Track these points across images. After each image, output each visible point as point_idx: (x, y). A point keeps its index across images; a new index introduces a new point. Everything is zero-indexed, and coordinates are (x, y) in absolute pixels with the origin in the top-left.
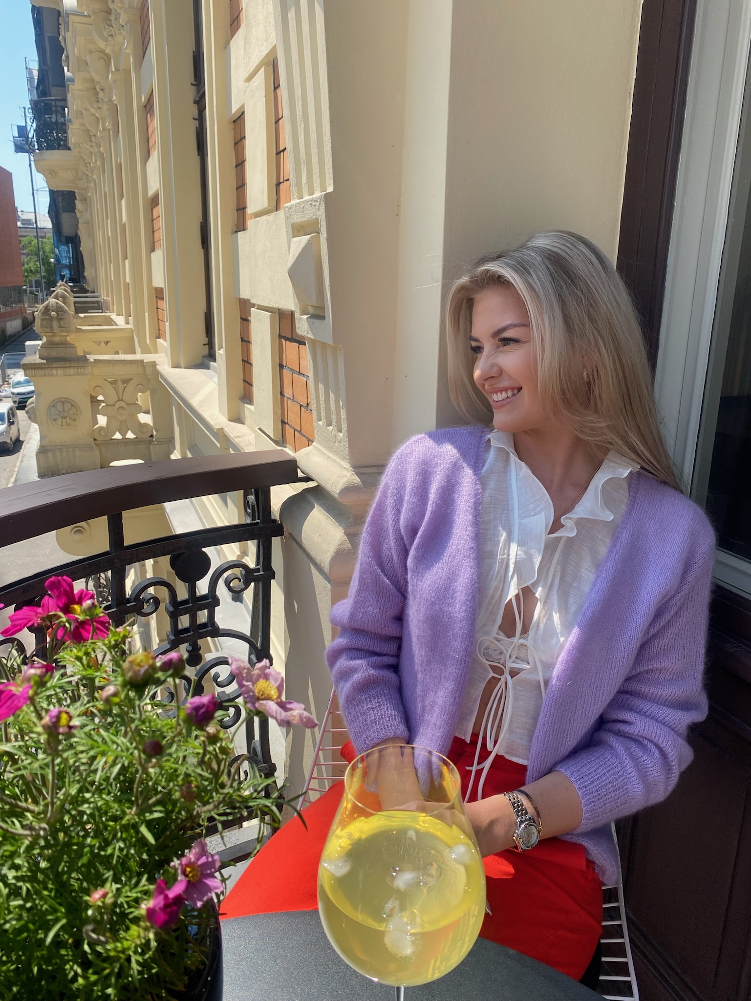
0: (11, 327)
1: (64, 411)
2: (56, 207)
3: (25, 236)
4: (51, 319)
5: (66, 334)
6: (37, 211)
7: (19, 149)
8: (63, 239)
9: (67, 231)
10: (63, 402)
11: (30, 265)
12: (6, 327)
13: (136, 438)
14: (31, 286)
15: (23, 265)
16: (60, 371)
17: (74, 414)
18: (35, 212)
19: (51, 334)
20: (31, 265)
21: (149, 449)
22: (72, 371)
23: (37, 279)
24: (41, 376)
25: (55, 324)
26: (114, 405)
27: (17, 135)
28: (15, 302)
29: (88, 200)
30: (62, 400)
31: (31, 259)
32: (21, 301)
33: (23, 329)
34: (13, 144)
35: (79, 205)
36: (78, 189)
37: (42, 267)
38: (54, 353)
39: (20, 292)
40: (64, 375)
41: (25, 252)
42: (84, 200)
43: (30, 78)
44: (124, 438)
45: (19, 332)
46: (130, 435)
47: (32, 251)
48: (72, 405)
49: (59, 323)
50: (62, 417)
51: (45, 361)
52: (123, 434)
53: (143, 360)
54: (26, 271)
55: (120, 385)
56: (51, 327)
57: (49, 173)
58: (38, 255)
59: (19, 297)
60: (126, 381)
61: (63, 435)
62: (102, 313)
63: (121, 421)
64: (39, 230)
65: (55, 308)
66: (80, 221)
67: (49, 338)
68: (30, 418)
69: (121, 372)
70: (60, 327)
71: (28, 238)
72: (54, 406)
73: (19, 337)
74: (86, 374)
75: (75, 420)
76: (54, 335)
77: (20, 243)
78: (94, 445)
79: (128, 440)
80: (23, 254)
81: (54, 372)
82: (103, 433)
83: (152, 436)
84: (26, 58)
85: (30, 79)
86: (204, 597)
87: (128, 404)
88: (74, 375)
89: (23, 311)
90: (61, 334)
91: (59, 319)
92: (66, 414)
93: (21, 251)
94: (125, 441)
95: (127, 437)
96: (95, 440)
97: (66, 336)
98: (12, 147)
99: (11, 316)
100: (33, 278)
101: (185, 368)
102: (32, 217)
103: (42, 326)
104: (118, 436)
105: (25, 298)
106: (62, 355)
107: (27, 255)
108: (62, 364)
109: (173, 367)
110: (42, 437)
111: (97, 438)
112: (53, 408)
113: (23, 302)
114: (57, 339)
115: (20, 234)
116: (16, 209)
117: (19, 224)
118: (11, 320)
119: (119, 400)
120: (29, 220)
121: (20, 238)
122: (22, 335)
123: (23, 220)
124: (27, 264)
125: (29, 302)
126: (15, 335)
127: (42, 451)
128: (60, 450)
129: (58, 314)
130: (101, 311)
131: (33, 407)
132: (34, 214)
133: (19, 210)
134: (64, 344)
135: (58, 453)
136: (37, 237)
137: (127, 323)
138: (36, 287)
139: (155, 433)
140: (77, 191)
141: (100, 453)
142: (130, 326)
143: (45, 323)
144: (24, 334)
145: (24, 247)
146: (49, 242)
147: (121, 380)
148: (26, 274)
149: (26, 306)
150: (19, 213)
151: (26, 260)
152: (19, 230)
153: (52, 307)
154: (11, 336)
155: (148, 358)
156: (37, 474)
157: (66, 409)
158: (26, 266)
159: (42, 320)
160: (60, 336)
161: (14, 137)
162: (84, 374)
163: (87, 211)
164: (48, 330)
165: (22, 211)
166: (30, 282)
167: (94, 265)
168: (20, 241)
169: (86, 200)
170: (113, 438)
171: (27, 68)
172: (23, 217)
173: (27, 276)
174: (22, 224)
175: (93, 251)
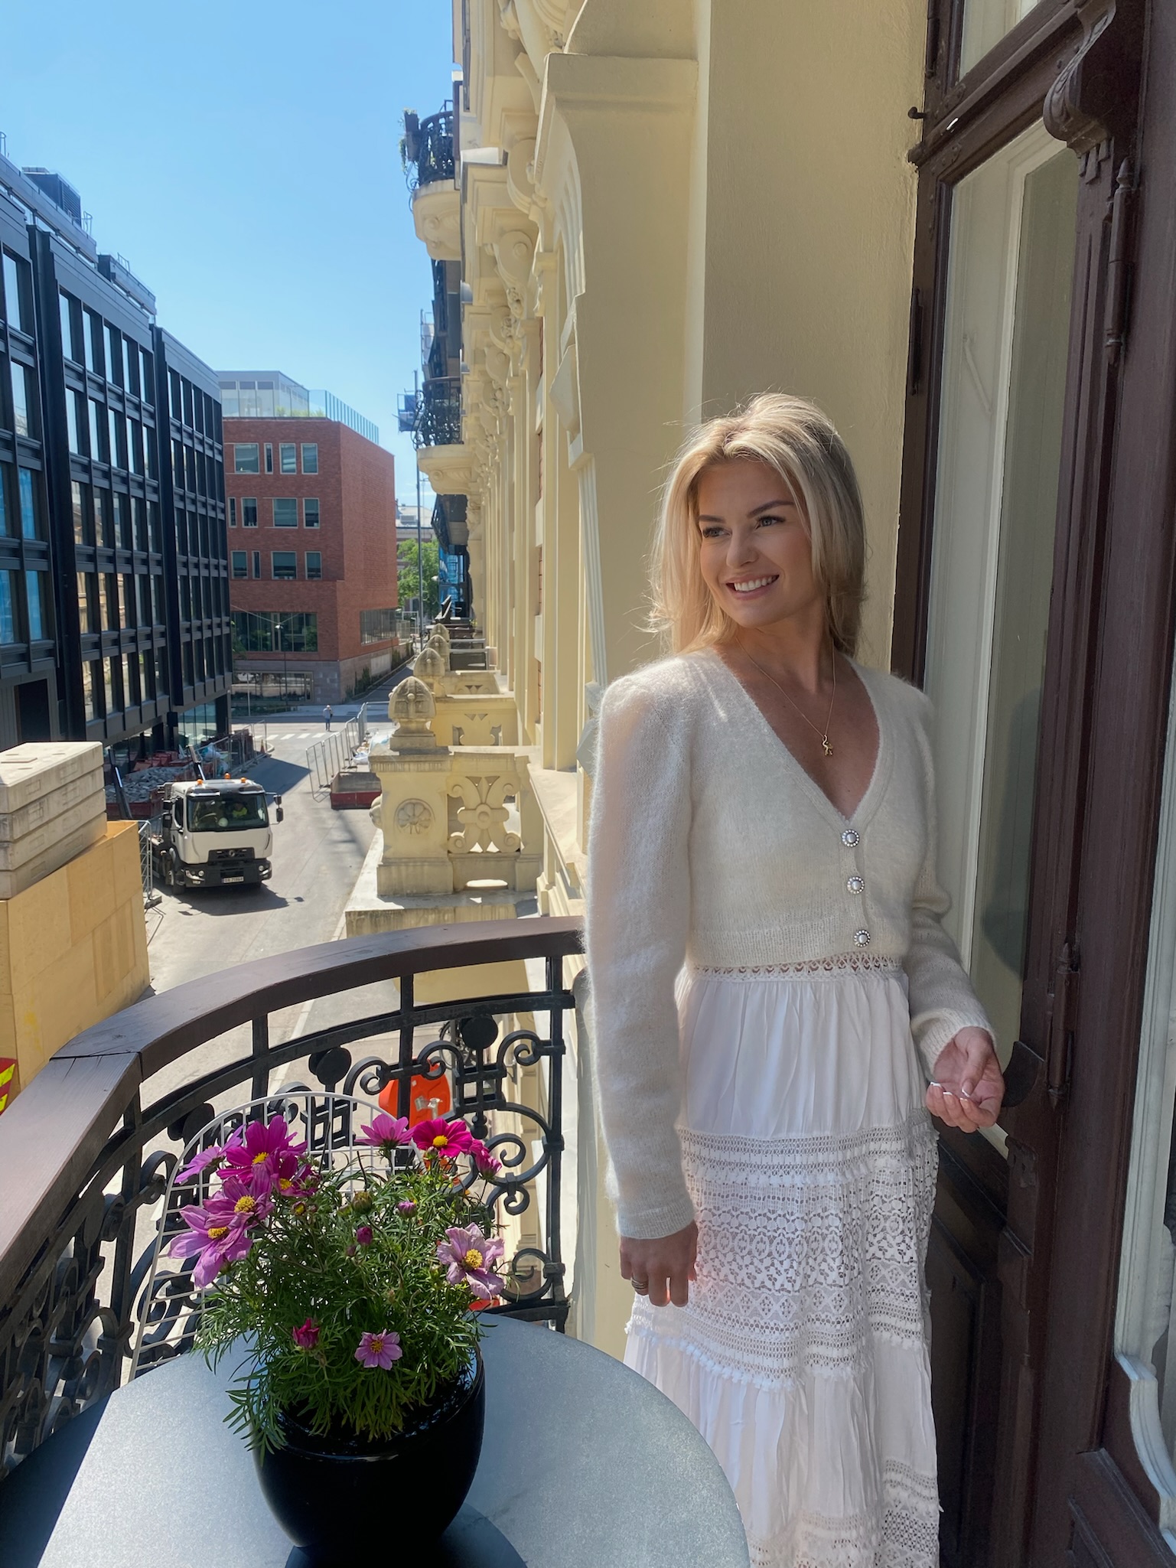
0: (377, 664)
1: (414, 815)
2: (442, 512)
3: (405, 540)
4: (408, 701)
5: (424, 720)
6: (421, 504)
7: (405, 426)
8: (452, 547)
9: (456, 539)
10: (414, 804)
11: (408, 579)
12: (370, 664)
13: (499, 852)
14: (407, 609)
15: (399, 579)
16: (413, 766)
17: (425, 820)
18: (419, 507)
19: (406, 720)
20: (411, 580)
21: (514, 866)
22: (427, 766)
23: (415, 598)
24: (391, 771)
25: (412, 708)
26: (475, 809)
27: (403, 407)
28: (385, 630)
29: (482, 509)
30: (413, 801)
31: (409, 571)
32: (392, 629)
33: (392, 668)
34: (397, 420)
35: (470, 516)
36: (471, 495)
37: (423, 581)
38: (408, 743)
39: (392, 616)
40: (418, 771)
41: (402, 561)
42: (478, 508)
43: (426, 336)
44: (485, 852)
45: (387, 673)
46: (492, 848)
47: (411, 559)
48: (425, 809)
49: (417, 707)
50: (411, 823)
51: (397, 754)
52: (484, 846)
53: (513, 754)
54: (403, 587)
55: (484, 784)
56: (407, 712)
57: (437, 475)
58: (418, 563)
59: (391, 623)
60: (492, 780)
61: (411, 844)
62: (484, 668)
63: (482, 830)
64: (422, 531)
65: (413, 688)
66: (470, 537)
67: (404, 725)
68: (374, 821)
69: (485, 769)
70: (417, 712)
71: (408, 542)
72: (403, 809)
73: (386, 679)
74: (444, 771)
75: (426, 827)
76: (410, 722)
77: (398, 549)
78: (447, 860)
79: (489, 855)
80: (399, 564)
81: (406, 766)
82: (459, 844)
83: (519, 850)
84: (422, 311)
85: (425, 338)
86: (492, 1067)
87: (492, 809)
88: (430, 771)
89: (394, 642)
90: (418, 720)
91: (417, 702)
92: (416, 820)
93: (398, 560)
94: (486, 856)
95: (488, 850)
96: (449, 852)
97: (426, 722)
98: (396, 424)
99: (376, 650)
100: (411, 597)
101: (559, 770)
102: (414, 512)
103: (397, 711)
104: (477, 848)
105: (398, 625)
106: (418, 745)
107: (406, 565)
108: (416, 757)
109: (545, 768)
110: (386, 847)
111: (451, 850)
112: (402, 812)
113: (395, 630)
114: (413, 726)
115: (398, 536)
116: (395, 503)
117: (398, 523)
118: (377, 656)
119: (482, 803)
120: (412, 517)
121: (398, 543)
122: (390, 676)
123: (404, 518)
124: (405, 578)
125: (403, 630)
126: (380, 677)
127: (386, 864)
128: (407, 864)
129: (416, 696)
130: (483, 665)
131: (378, 809)
132: (417, 509)
133: (399, 504)
134: (421, 732)
135: (403, 868)
136: (419, 540)
137: (511, 690)
138: (414, 610)
139: (522, 847)
140: (468, 497)
141: (454, 870)
142: (512, 694)
143: (400, 706)
144: (393, 674)
145: (403, 554)
146: (433, 547)
147: (486, 778)
148: (402, 591)
149: (398, 636)
150: (400, 509)
151: (403, 572)
152: (398, 530)
153: (410, 687)
154: (375, 678)
155: (518, 751)
156: (376, 893)
157: (417, 814)
158: (403, 580)
159: (398, 703)
160: (417, 722)
161: (399, 411)
162: (441, 770)
163: (479, 523)
164: (403, 715)
165: (404, 505)
166: (407, 601)
167: (483, 596)
168: (398, 546)
169: (479, 508)
170: (472, 850)
171: (422, 323)
172: (406, 513)
173: (402, 595)
174: (403, 523)
175: (483, 578)
